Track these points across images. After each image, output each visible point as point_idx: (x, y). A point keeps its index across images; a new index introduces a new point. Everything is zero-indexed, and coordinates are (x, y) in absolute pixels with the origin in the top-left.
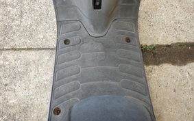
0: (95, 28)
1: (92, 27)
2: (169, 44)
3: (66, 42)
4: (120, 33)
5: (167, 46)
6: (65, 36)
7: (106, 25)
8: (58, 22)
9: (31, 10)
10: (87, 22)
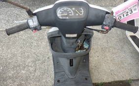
0: (71, 74)
1: (69, 74)
2: (110, 82)
3: (58, 81)
4: (82, 76)
5: (109, 83)
6: (58, 78)
7: (76, 73)
8: (55, 72)
9: (40, 68)
10: (67, 72)
